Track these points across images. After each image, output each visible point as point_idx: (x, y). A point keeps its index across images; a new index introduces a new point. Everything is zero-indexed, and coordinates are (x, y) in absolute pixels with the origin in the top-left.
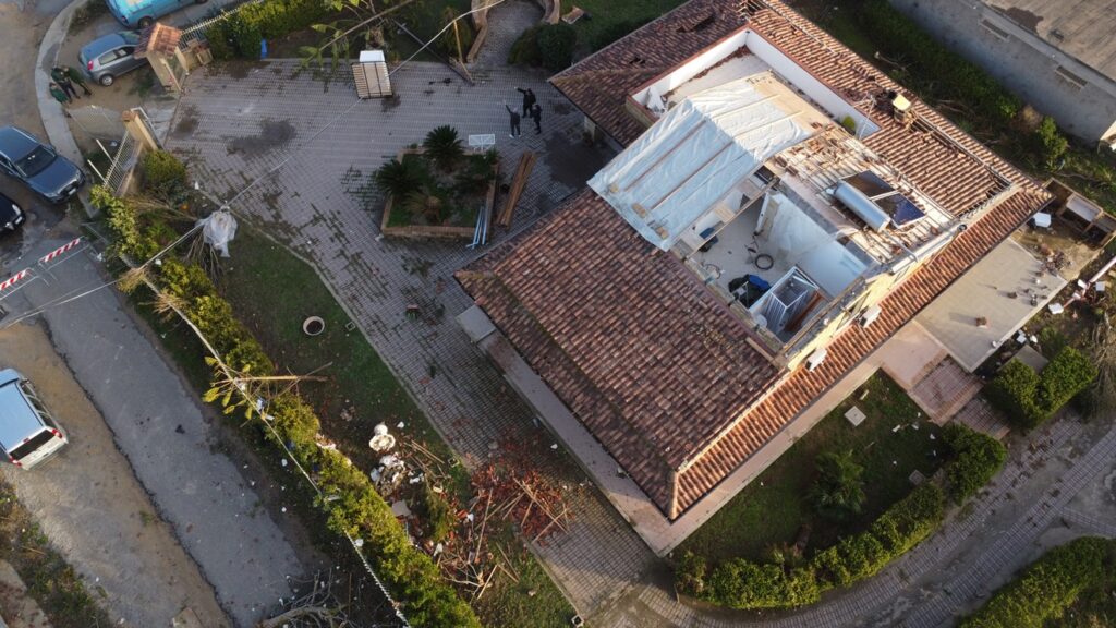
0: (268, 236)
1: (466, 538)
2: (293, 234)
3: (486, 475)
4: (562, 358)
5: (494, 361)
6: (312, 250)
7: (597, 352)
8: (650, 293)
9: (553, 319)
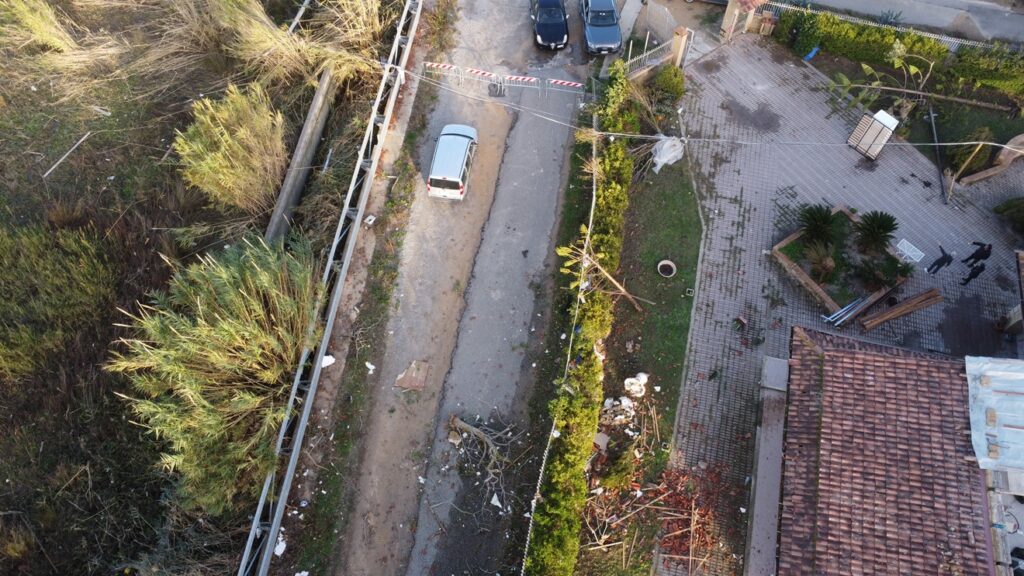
0: (694, 183)
1: (622, 503)
2: (711, 196)
3: (678, 478)
4: (813, 459)
5: (762, 411)
6: (713, 219)
7: (843, 482)
8: (932, 484)
9: (834, 426)
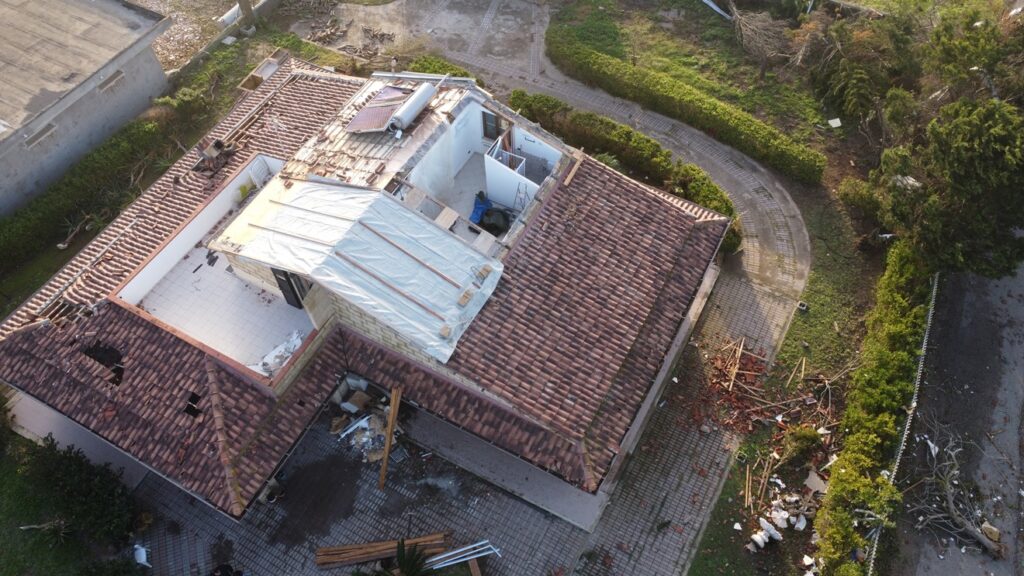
1: (799, 412)
3: (735, 423)
4: (641, 340)
7: (626, 306)
9: (610, 357)
